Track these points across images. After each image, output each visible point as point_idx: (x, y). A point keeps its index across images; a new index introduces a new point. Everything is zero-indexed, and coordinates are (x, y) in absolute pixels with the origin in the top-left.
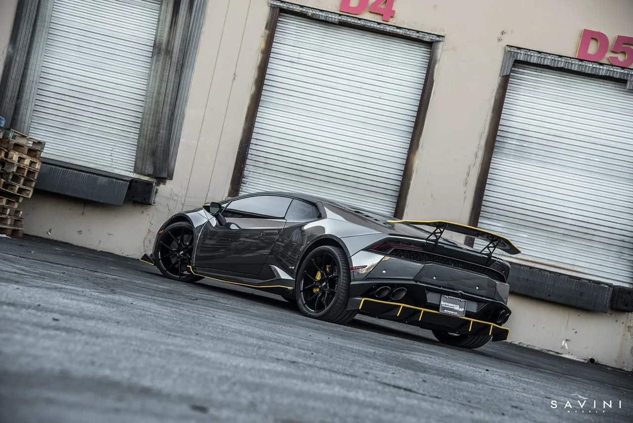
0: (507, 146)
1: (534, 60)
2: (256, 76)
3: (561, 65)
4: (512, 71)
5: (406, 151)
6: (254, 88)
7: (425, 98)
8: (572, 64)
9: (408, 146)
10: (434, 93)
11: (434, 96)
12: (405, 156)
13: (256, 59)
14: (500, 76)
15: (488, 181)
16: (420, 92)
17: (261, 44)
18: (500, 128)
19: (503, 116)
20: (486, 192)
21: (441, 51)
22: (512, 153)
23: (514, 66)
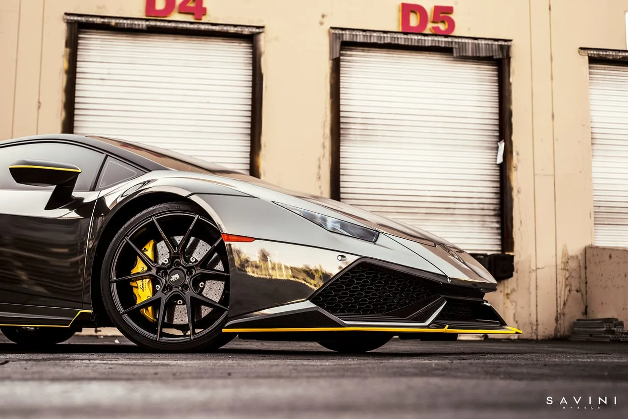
0: (352, 132)
1: (360, 39)
2: (64, 100)
3: (388, 41)
4: (341, 55)
5: (248, 155)
6: (64, 114)
7: (257, 95)
8: (398, 38)
9: (248, 149)
10: (266, 87)
11: (266, 91)
12: (248, 161)
13: (61, 81)
14: (330, 59)
15: (342, 172)
16: (250, 90)
17: (63, 64)
18: (342, 114)
19: (342, 102)
20: (342, 184)
21: (264, 42)
22: (359, 138)
23: (341, 49)
